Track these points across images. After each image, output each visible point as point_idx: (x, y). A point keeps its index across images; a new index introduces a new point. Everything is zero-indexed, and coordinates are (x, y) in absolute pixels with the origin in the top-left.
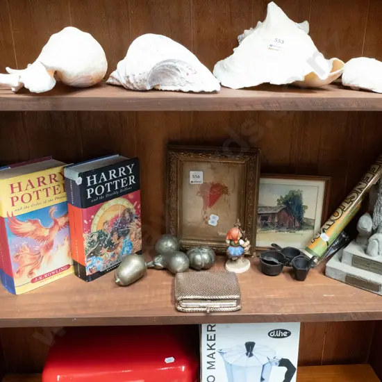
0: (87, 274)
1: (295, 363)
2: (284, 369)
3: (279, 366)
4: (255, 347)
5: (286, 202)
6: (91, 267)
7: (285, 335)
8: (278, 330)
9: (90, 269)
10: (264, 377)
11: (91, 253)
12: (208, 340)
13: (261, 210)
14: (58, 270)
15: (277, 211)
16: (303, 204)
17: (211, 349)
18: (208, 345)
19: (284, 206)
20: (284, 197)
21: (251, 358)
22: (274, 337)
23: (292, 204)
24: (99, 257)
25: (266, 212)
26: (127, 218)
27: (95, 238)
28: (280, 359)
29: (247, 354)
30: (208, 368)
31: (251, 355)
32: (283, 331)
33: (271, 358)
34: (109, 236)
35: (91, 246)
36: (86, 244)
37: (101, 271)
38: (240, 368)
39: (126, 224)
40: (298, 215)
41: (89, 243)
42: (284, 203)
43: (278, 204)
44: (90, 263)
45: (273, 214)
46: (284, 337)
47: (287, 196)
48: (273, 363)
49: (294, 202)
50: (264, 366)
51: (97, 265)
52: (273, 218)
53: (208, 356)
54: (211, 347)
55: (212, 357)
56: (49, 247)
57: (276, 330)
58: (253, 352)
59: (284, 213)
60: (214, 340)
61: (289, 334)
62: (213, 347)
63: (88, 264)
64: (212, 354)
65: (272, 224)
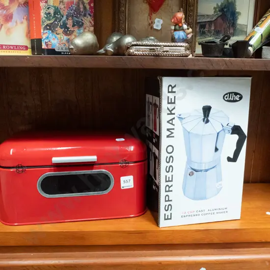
0: (43, 47)
1: (245, 130)
2: (236, 137)
3: (232, 133)
4: (212, 111)
5: (222, 10)
6: (47, 41)
7: (238, 99)
8: (232, 93)
9: (46, 43)
10: (218, 147)
11: (47, 25)
12: (168, 103)
13: (200, 19)
14: (17, 46)
15: (214, 19)
16: (237, 11)
17: (172, 114)
18: (168, 109)
19: (220, 14)
20: (220, 4)
21: (208, 124)
22: (228, 101)
23: (227, 11)
24: (55, 34)
25: (203, 21)
26: (82, 10)
27: (52, 11)
28: (233, 126)
29: (204, 120)
30: (168, 136)
31: (207, 121)
32: (236, 94)
33: (225, 125)
34: (64, 18)
35: (48, 18)
36: (43, 14)
37: (57, 50)
38: (197, 135)
39: (80, 15)
40: (232, 21)
41: (46, 13)
42: (219, 11)
43: (215, 12)
44: (46, 35)
45: (210, 22)
46: (236, 101)
47: (222, 4)
48: (226, 131)
49: (229, 9)
50: (218, 133)
51: (53, 41)
52: (210, 26)
53: (168, 122)
54: (170, 111)
55: (172, 124)
56: (8, 18)
57: (230, 93)
58: (209, 118)
59: (220, 20)
60: (174, 103)
61: (241, 98)
62: (173, 112)
63: (44, 37)
64: (172, 120)
65: (209, 31)
